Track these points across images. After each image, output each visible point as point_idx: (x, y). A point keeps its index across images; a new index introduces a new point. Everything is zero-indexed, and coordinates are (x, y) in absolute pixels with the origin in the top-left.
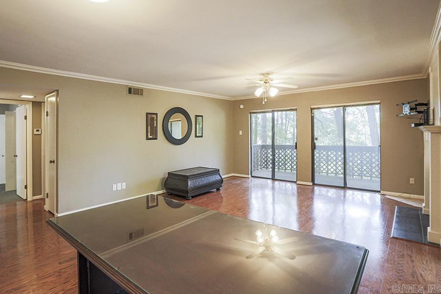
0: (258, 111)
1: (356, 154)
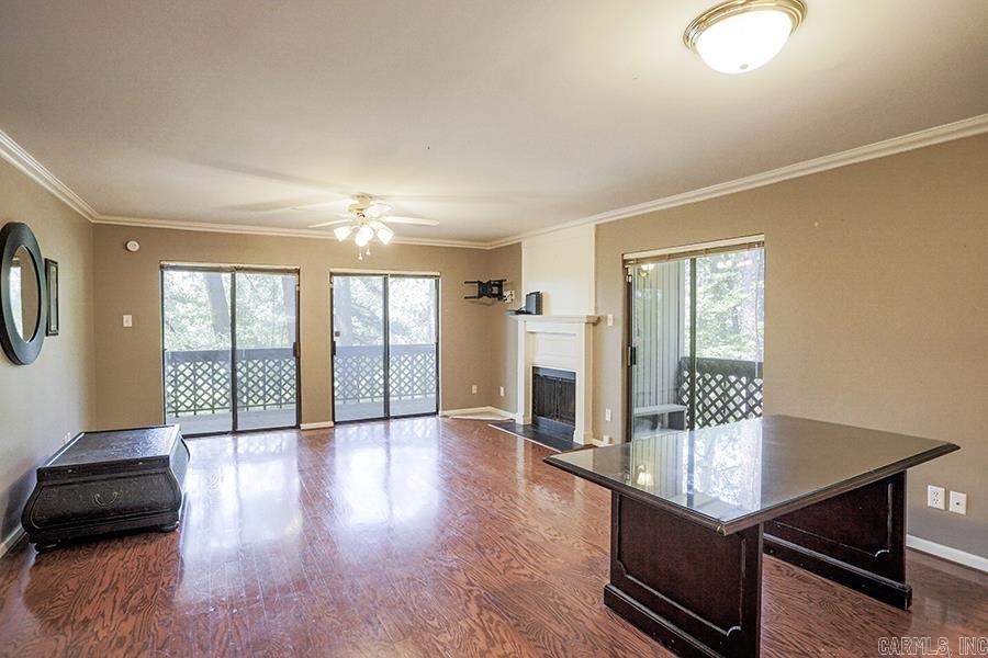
0: (179, 264)
1: (349, 361)
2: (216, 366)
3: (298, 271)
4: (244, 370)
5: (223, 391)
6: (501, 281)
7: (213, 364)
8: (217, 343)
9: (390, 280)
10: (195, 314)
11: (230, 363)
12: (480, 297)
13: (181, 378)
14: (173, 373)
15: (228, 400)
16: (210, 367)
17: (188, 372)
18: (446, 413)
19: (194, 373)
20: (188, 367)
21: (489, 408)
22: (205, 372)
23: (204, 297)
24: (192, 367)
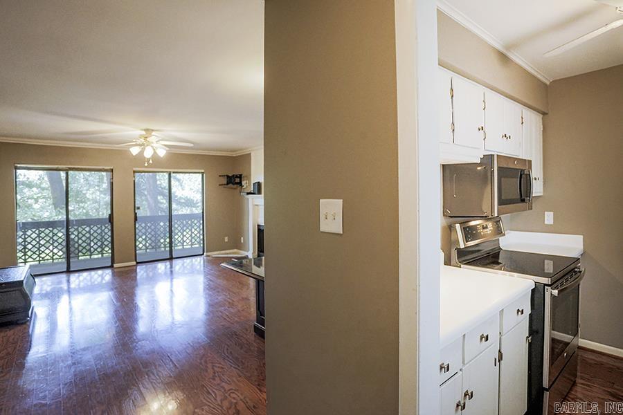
2: (55, 231)
3: (112, 170)
4: (76, 233)
5: (60, 247)
6: (241, 175)
7: (53, 229)
8: (56, 215)
9: (172, 174)
10: (39, 195)
11: (65, 228)
12: (227, 184)
13: (29, 240)
14: (23, 237)
15: (64, 253)
16: (51, 231)
17: (34, 236)
18: (209, 254)
19: (38, 236)
20: (34, 232)
21: (235, 250)
22: (47, 235)
23: (46, 184)
24: (37, 232)
